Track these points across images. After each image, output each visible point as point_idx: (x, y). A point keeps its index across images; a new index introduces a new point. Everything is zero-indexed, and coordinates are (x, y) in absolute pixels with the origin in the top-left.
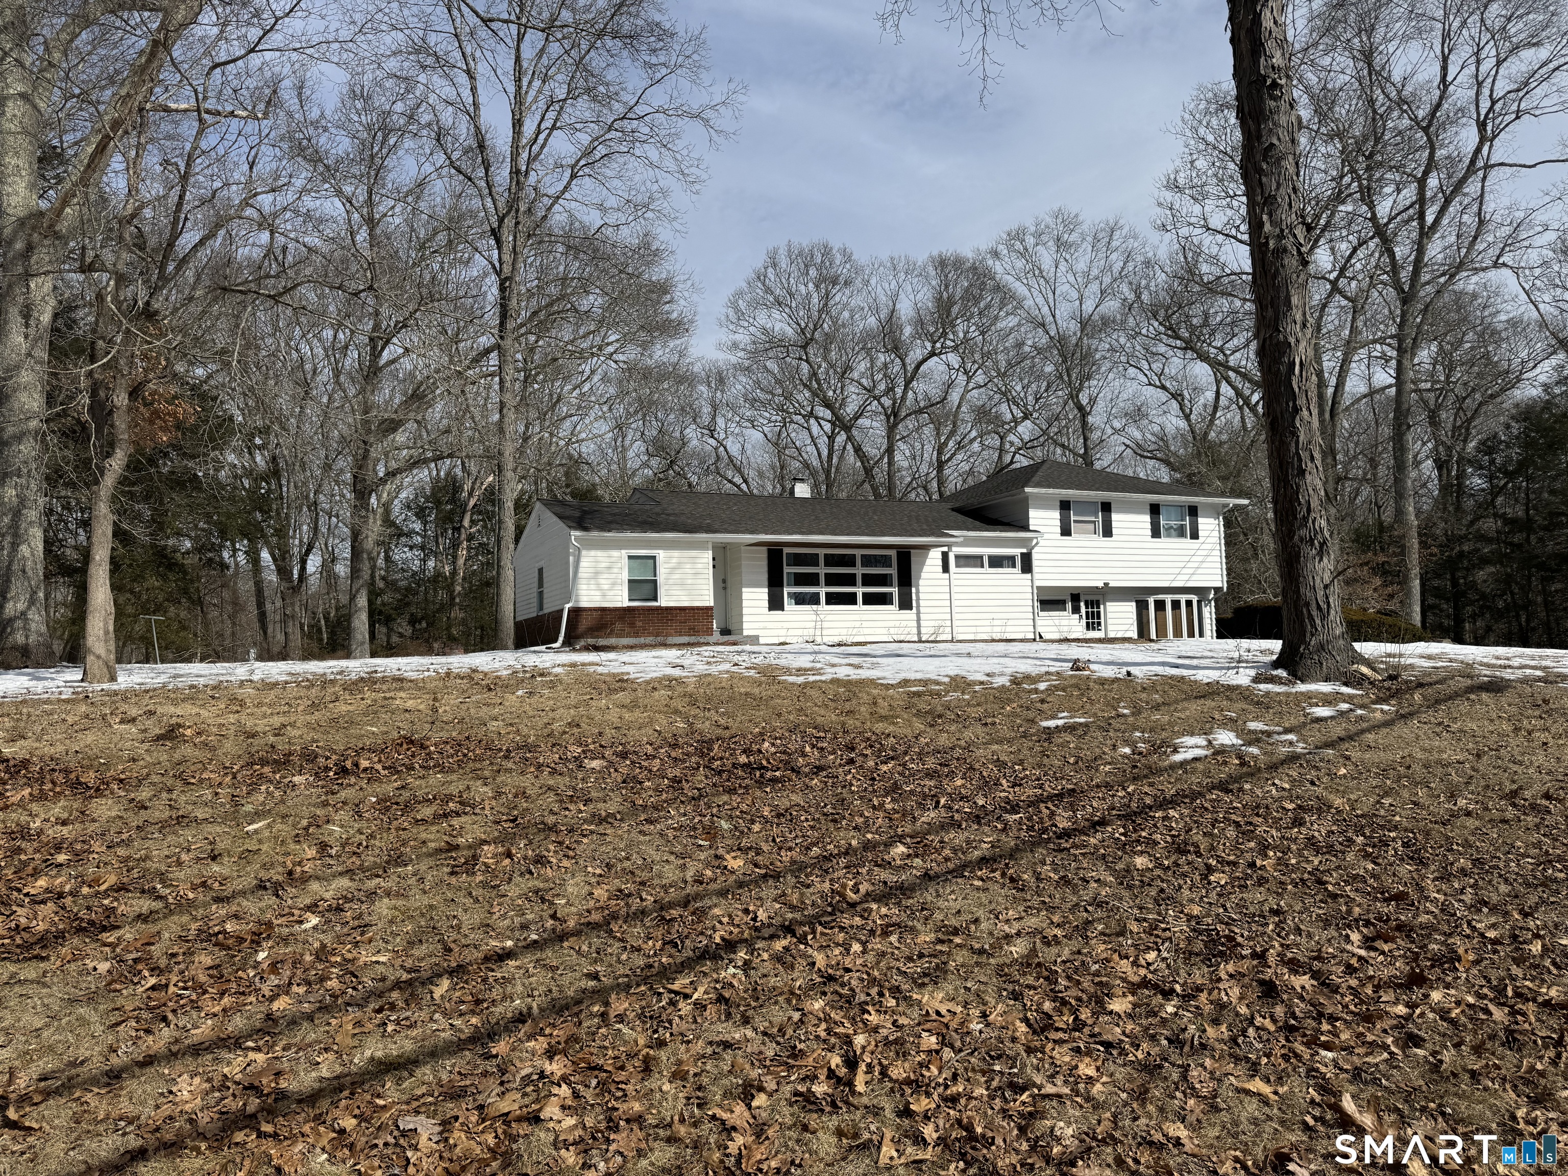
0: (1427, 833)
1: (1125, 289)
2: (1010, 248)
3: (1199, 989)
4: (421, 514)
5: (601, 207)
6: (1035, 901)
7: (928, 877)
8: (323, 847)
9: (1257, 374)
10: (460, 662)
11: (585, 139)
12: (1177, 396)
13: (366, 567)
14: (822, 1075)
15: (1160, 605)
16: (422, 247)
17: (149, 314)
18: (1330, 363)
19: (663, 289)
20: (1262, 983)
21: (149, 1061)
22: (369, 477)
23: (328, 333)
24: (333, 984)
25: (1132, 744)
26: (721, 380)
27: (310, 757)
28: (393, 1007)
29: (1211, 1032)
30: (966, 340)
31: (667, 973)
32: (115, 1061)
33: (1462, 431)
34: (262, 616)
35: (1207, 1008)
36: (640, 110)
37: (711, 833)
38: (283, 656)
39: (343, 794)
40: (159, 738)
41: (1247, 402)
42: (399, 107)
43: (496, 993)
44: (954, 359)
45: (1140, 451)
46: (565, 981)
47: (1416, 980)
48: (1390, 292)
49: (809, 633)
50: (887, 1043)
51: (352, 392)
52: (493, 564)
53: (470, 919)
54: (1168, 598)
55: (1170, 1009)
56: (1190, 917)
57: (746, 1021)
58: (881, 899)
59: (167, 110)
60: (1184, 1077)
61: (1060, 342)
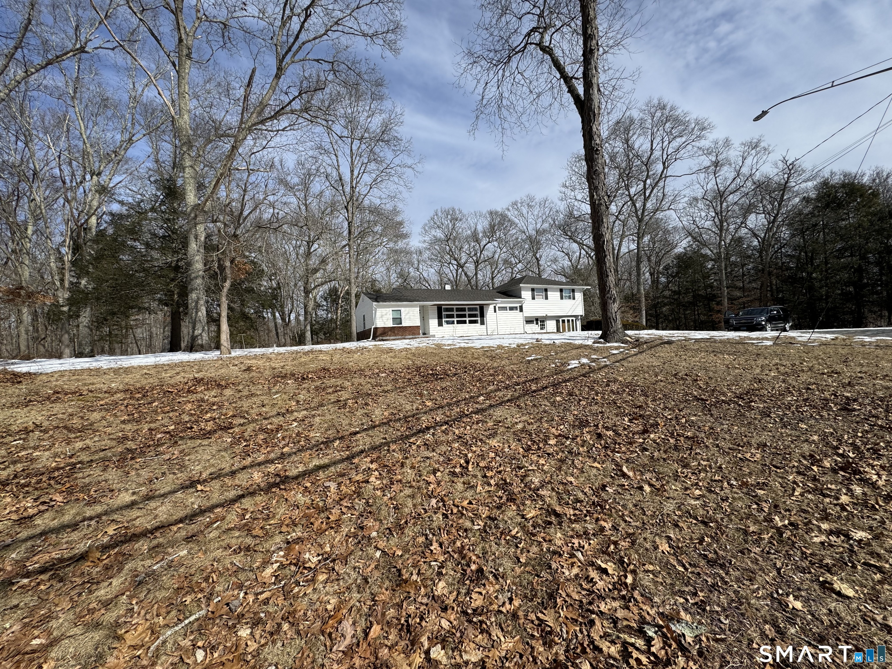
0: (649, 387)
1: (550, 219)
2: (513, 208)
3: (577, 436)
4: (326, 299)
5: (380, 198)
6: (525, 412)
7: (491, 406)
8: (298, 402)
9: (593, 246)
10: (340, 345)
11: (374, 176)
12: (567, 254)
13: (309, 317)
14: (458, 466)
15: (563, 321)
16: (323, 213)
17: (235, 236)
18: (616, 242)
19: (401, 223)
20: (597, 434)
21: (244, 468)
22: (309, 288)
23: (294, 242)
24: (302, 443)
25: (555, 364)
26: (421, 253)
27: (294, 375)
28: (321, 449)
29: (581, 449)
30: (500, 238)
31: (408, 437)
32: (233, 468)
33: (658, 263)
34: (277, 333)
35: (580, 442)
36: (392, 166)
37: (421, 395)
38: (284, 345)
39: (304, 386)
40: (245, 370)
41: (590, 255)
42: (314, 167)
43: (354, 444)
44: (496, 244)
45: (556, 273)
46: (376, 440)
47: (645, 431)
48: (635, 219)
49: (451, 334)
50: (479, 456)
51: (302, 261)
52: (349, 315)
53: (345, 422)
54: (566, 319)
55: (568, 443)
56: (574, 415)
57: (434, 451)
58: (476, 413)
59: (238, 170)
60: (573, 463)
61: (530, 237)
